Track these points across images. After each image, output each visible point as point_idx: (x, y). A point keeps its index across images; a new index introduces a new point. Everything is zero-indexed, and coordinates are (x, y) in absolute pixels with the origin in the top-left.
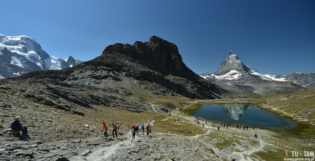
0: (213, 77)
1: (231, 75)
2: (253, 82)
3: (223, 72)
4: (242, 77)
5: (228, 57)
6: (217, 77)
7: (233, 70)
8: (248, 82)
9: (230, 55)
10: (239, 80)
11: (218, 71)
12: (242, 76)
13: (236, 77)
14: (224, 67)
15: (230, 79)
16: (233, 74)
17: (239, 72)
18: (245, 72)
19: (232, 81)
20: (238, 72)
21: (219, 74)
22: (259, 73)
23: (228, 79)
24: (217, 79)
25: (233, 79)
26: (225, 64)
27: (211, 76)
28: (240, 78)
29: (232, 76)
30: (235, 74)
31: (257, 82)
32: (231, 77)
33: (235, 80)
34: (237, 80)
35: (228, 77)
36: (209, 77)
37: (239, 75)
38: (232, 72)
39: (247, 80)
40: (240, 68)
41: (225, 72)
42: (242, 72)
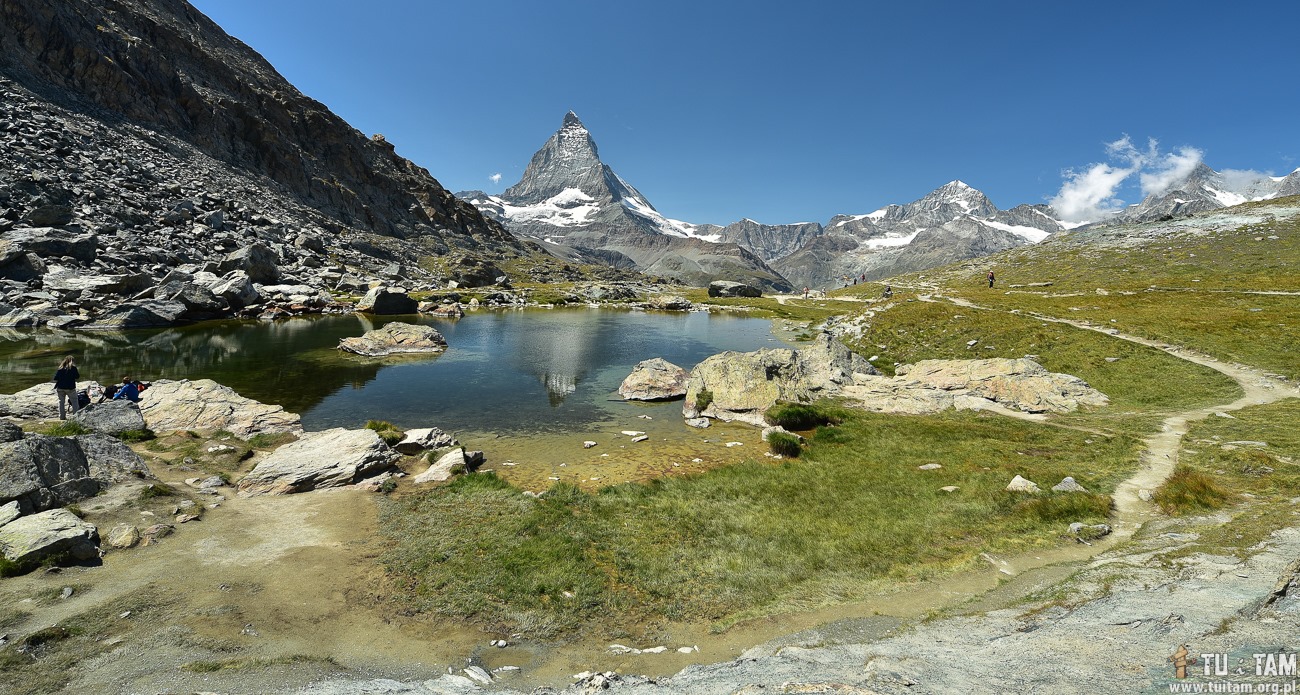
0: (495, 208)
1: (562, 206)
2: (632, 241)
3: (536, 191)
4: (600, 220)
5: (560, 133)
6: (510, 210)
7: (573, 186)
8: (619, 239)
9: (567, 127)
10: (590, 228)
11: (518, 185)
12: (601, 214)
13: (579, 215)
14: (540, 173)
15: (560, 222)
16: (572, 205)
17: (593, 199)
18: (612, 201)
19: (565, 230)
21: (521, 198)
22: (653, 209)
23: (550, 221)
24: (510, 220)
25: (569, 222)
26: (547, 160)
27: (487, 202)
28: (592, 220)
29: (567, 210)
30: (578, 205)
31: (645, 241)
32: (564, 215)
33: (573, 227)
34: (582, 229)
35: (554, 214)
37: (590, 208)
38: (569, 194)
39: (615, 232)
40: (598, 182)
41: (544, 192)
42: (601, 197)
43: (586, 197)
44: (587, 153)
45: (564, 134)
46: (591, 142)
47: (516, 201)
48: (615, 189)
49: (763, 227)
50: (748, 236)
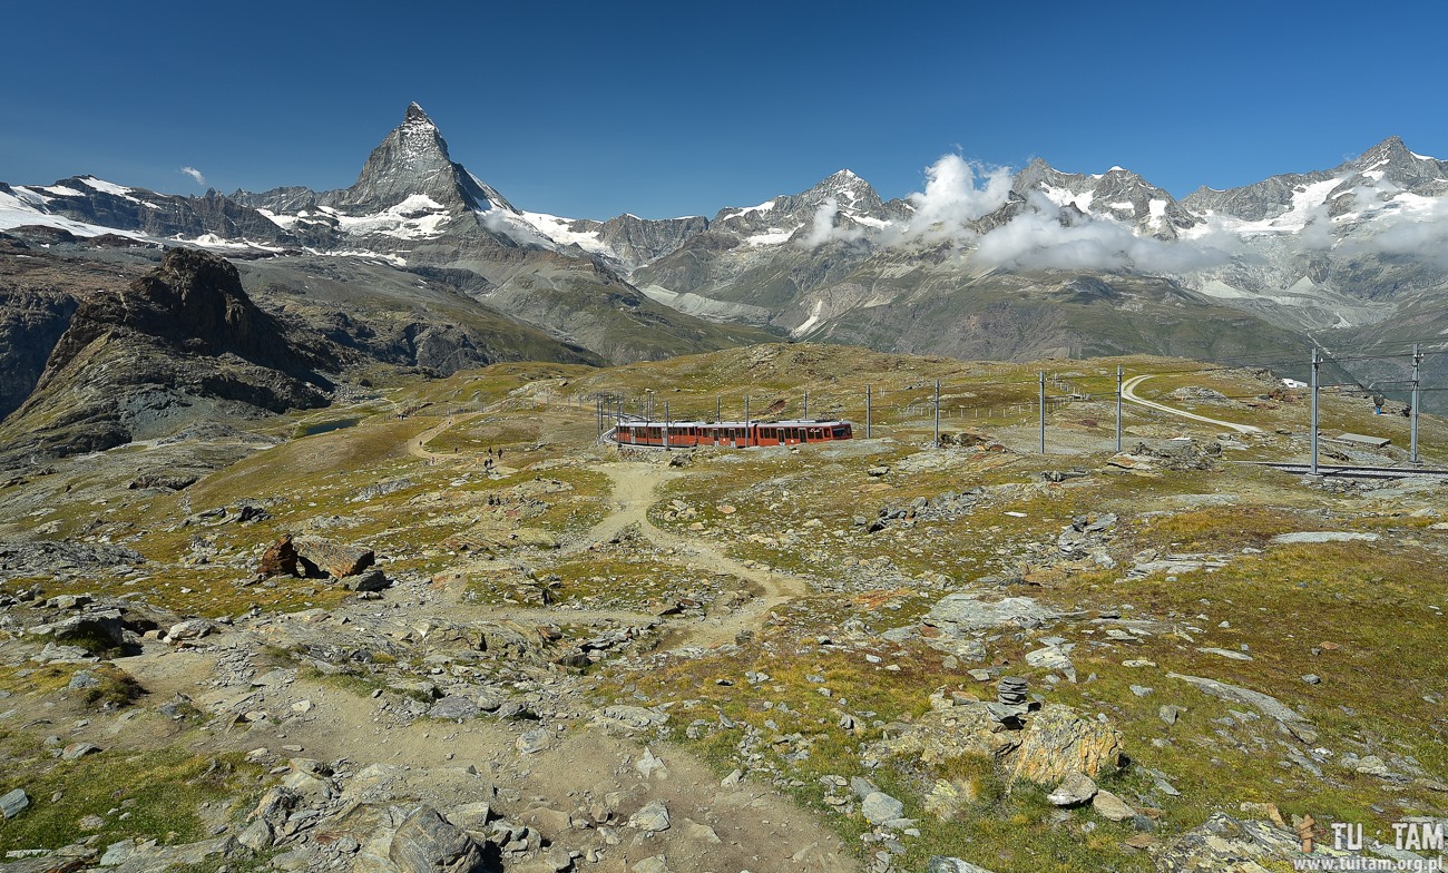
0: (327, 219)
1: (407, 216)
2: (486, 255)
3: (376, 198)
4: (451, 232)
5: (401, 128)
6: (346, 222)
7: (420, 192)
8: (472, 252)
9: (409, 121)
10: (440, 240)
11: (354, 188)
12: (452, 224)
13: (428, 226)
14: (380, 177)
15: (405, 234)
16: (418, 214)
17: (442, 206)
18: (465, 209)
19: (411, 244)
20: (436, 206)
21: (358, 206)
22: (514, 211)
23: (394, 234)
24: (346, 234)
25: (416, 234)
26: (388, 161)
27: (318, 213)
28: (442, 231)
29: (413, 221)
30: (426, 214)
31: (500, 255)
32: (410, 226)
33: (420, 240)
34: (431, 243)
35: (398, 224)
36: (309, 222)
37: (440, 218)
38: (416, 201)
39: (467, 246)
40: (448, 187)
41: (385, 199)
42: (452, 205)
43: (436, 205)
44: (434, 153)
45: (406, 130)
46: (440, 141)
47: (351, 211)
48: (469, 194)
49: (645, 223)
50: (628, 233)
